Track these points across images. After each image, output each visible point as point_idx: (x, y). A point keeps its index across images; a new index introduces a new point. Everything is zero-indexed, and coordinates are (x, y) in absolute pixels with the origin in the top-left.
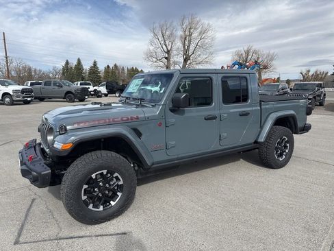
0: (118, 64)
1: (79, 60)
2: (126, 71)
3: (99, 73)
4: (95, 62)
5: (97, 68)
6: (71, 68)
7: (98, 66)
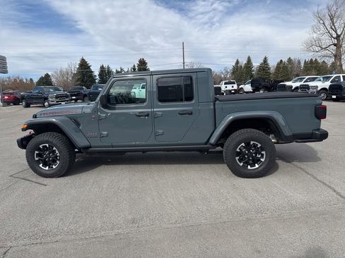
0: (292, 58)
1: (249, 58)
2: (302, 65)
3: (269, 69)
4: (265, 58)
5: (267, 64)
6: (241, 67)
7: (269, 62)
